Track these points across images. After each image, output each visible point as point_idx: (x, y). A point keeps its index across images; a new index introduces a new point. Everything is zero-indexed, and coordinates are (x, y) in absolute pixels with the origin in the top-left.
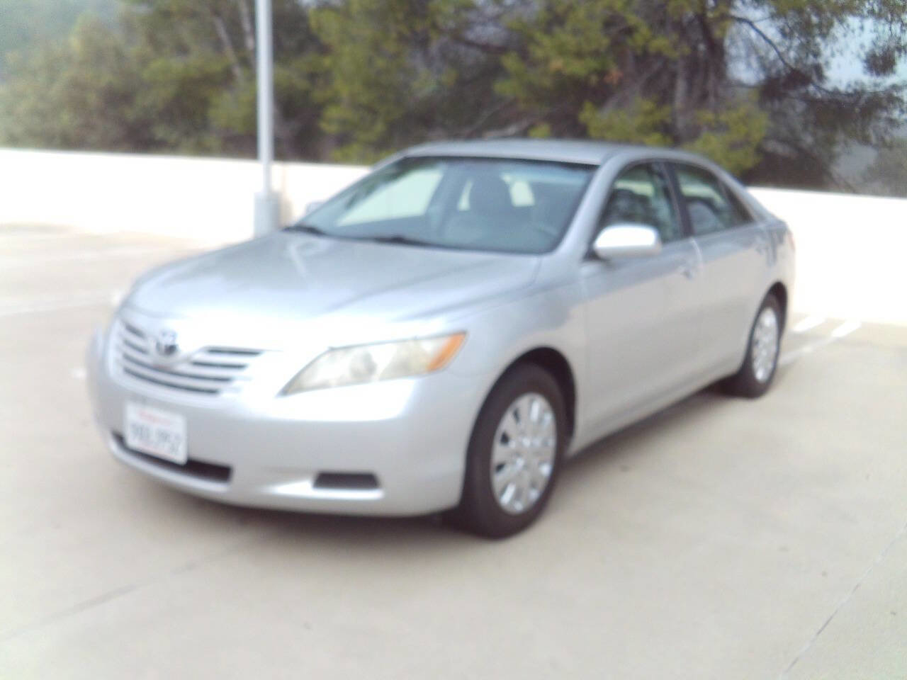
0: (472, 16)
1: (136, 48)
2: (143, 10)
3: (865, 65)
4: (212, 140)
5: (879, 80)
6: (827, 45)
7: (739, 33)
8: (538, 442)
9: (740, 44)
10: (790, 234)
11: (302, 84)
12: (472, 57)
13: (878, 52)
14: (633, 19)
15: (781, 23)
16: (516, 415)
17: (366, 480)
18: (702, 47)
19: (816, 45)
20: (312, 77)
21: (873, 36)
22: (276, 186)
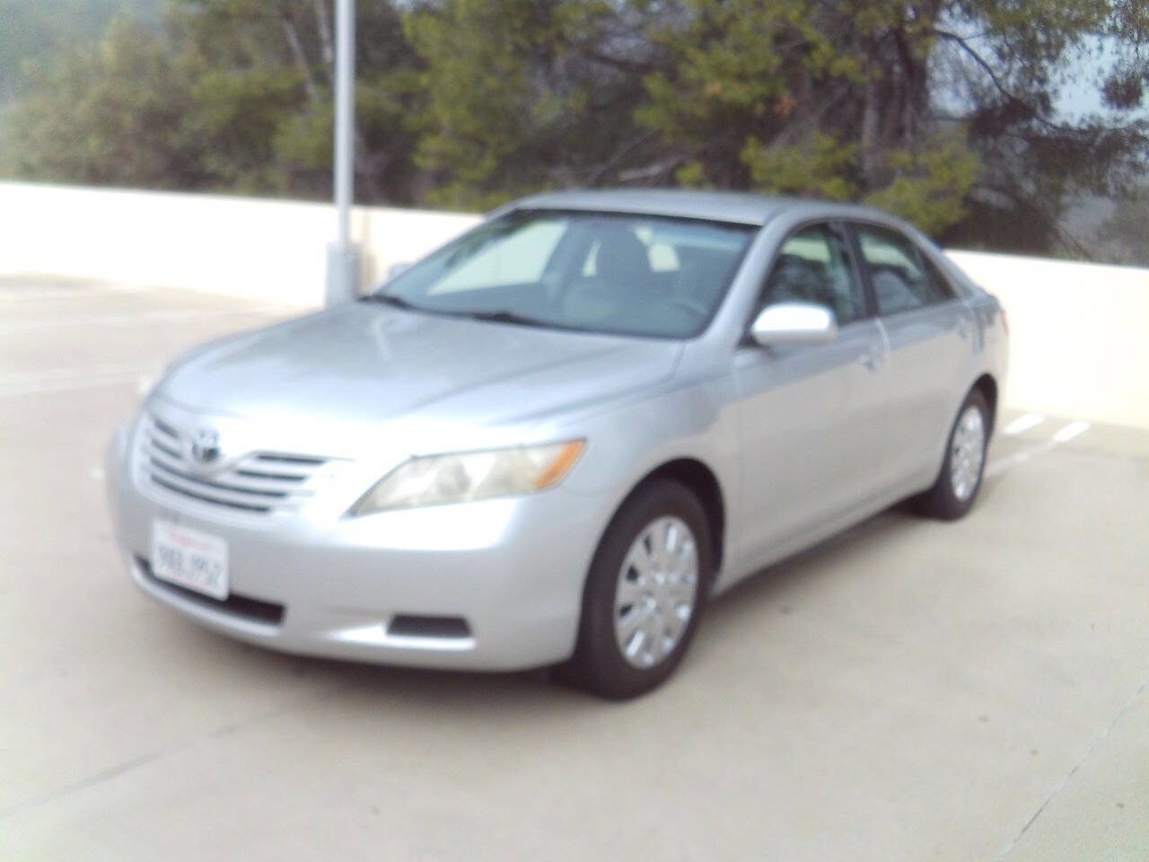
0: (608, 25)
1: (184, 58)
2: (194, 10)
3: (1104, 95)
4: (277, 175)
5: (1121, 114)
6: (1055, 70)
7: (944, 52)
8: (674, 578)
9: (946, 66)
10: (1002, 312)
11: (393, 107)
12: (607, 76)
13: (1121, 79)
14: (811, 34)
15: (997, 41)
16: (648, 544)
17: (454, 626)
18: (897, 69)
19: (1041, 69)
20: (406, 98)
21: (1116, 58)
22: (356, 235)
